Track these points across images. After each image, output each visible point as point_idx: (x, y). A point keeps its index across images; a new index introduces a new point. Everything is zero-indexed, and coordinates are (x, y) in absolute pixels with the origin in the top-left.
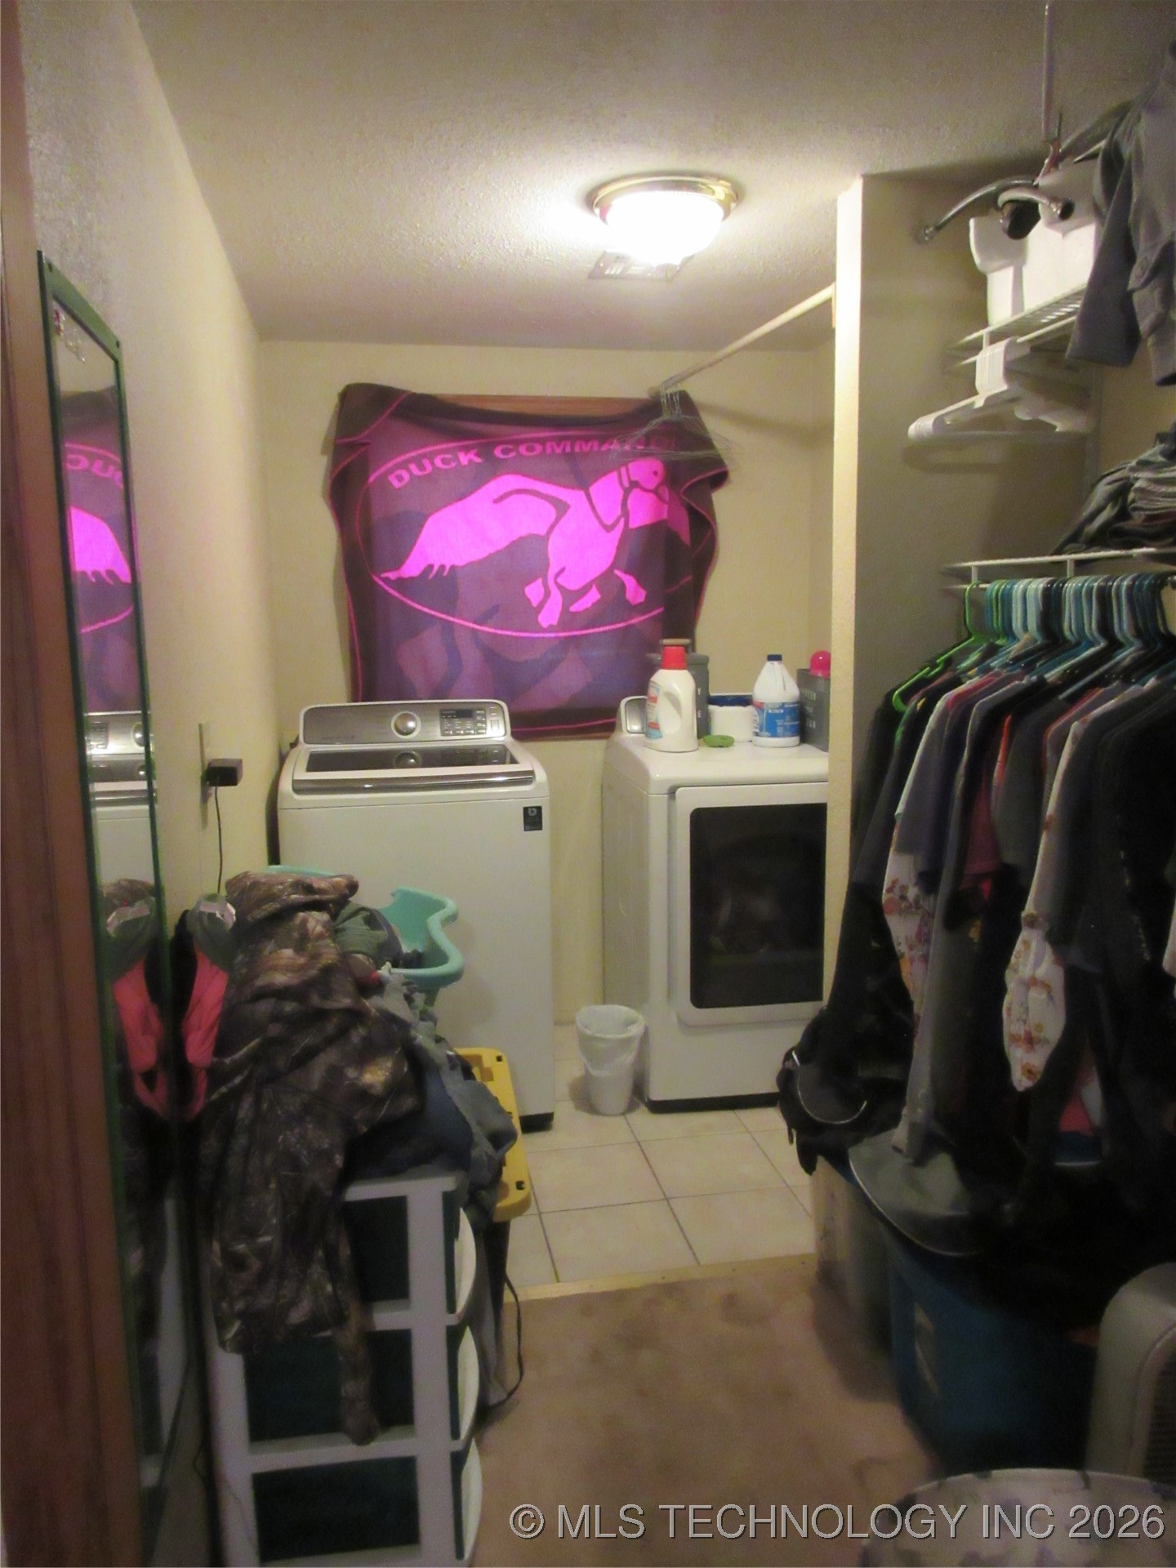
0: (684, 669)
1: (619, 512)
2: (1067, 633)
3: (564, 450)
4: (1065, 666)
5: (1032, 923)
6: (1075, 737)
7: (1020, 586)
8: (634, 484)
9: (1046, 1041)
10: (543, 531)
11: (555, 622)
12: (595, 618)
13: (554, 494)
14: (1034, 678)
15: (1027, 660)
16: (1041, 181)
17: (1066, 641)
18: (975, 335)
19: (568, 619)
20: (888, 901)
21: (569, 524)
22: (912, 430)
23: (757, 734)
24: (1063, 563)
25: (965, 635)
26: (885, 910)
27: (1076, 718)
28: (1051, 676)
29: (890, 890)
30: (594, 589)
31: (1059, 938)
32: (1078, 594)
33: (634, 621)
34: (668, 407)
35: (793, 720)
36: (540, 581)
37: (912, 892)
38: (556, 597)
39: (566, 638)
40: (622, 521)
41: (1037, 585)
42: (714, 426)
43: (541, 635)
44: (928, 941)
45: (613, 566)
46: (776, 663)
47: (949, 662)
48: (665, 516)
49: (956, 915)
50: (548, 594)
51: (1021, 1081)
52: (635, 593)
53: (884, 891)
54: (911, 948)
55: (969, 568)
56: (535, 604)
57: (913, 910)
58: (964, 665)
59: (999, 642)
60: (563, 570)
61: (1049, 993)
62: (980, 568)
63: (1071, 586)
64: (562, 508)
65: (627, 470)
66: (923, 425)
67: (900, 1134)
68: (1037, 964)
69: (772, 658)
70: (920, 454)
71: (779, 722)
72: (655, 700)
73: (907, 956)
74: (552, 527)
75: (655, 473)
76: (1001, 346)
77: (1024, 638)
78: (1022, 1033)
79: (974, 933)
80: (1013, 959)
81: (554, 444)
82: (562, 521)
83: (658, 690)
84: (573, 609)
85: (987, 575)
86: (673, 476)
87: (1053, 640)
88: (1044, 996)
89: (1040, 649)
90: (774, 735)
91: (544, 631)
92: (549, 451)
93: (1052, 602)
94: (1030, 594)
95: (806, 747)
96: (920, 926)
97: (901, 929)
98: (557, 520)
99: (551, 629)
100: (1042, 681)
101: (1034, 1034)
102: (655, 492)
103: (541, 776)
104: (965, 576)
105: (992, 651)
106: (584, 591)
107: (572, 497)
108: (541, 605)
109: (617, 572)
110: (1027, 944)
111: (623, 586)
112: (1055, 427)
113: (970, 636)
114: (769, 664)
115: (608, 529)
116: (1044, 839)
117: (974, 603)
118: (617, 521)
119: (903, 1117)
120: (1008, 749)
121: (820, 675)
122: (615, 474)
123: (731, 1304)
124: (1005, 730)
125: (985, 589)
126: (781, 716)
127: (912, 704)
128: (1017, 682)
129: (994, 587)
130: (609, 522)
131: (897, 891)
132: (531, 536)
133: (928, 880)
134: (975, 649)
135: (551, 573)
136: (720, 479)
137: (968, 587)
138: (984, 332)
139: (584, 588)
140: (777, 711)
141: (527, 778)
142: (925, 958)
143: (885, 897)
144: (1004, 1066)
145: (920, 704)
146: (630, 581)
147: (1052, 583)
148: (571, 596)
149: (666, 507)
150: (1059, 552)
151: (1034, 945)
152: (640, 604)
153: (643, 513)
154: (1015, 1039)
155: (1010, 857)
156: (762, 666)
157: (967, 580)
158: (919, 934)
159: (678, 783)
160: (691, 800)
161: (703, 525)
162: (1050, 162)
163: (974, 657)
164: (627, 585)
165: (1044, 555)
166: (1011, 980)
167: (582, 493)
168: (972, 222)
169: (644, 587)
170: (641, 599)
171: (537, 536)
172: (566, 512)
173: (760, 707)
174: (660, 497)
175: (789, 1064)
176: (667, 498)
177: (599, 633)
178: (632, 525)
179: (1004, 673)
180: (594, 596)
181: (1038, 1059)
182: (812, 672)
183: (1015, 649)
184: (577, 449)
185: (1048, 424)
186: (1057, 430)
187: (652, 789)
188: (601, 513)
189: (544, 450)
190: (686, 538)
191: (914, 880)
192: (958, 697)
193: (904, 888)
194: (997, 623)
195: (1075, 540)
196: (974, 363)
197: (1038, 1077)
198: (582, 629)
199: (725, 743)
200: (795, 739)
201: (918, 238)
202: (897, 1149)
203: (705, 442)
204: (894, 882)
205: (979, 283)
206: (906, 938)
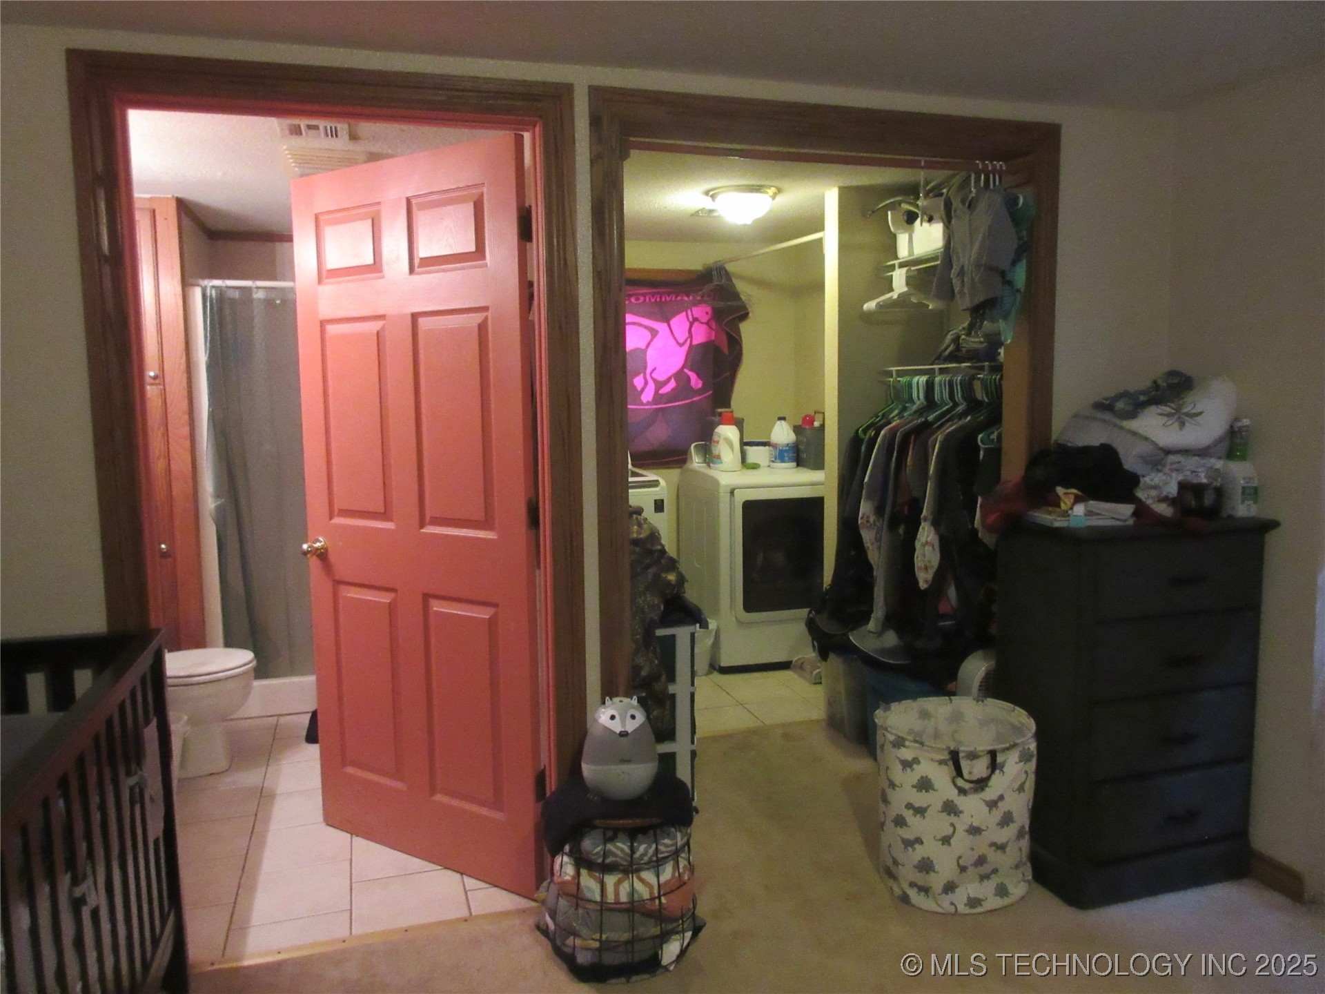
0: (733, 424)
1: (687, 335)
2: (936, 399)
3: (656, 300)
4: (934, 415)
5: (925, 519)
6: (940, 441)
7: (916, 379)
8: (695, 319)
9: (933, 567)
10: (644, 347)
11: (650, 399)
12: (673, 396)
13: (650, 325)
14: (923, 420)
15: (920, 412)
16: (920, 203)
17: (936, 403)
18: (892, 263)
19: (658, 398)
20: (862, 523)
21: (658, 342)
22: (866, 307)
23: (773, 461)
24: (933, 369)
25: (890, 403)
26: (860, 527)
27: (941, 433)
28: (931, 418)
29: (862, 518)
30: (673, 380)
31: (936, 524)
32: (941, 381)
33: (695, 399)
34: (718, 277)
35: (794, 453)
36: (642, 375)
37: (872, 519)
38: (651, 385)
39: (656, 409)
40: (689, 340)
41: (923, 379)
42: (740, 286)
43: (643, 407)
44: (880, 540)
45: (684, 367)
46: (783, 421)
47: (884, 415)
48: (713, 338)
49: (893, 524)
50: (646, 383)
51: (923, 585)
52: (696, 382)
53: (859, 518)
54: (872, 544)
55: (892, 371)
56: (639, 389)
57: (873, 526)
58: (892, 416)
59: (907, 405)
60: (655, 369)
61: (933, 548)
62: (897, 371)
63: (937, 379)
64: (654, 333)
65: (691, 311)
66: (870, 305)
67: (872, 625)
68: (928, 536)
69: (780, 419)
70: (867, 317)
71: (786, 454)
72: (718, 442)
73: (871, 548)
74: (649, 344)
75: (707, 313)
76: (904, 270)
77: (918, 403)
78: (923, 566)
79: (901, 530)
80: (918, 536)
81: (650, 296)
82: (655, 340)
83: (720, 437)
84: (661, 392)
85: (900, 373)
86: (717, 315)
87: (930, 403)
88: (931, 548)
89: (925, 407)
90: (783, 461)
91: (644, 405)
92: (647, 300)
93: (930, 386)
94: (920, 382)
95: (801, 469)
96: (876, 535)
97: (867, 536)
98: (651, 340)
99: (648, 403)
100: (926, 420)
101: (928, 564)
102: (707, 323)
103: (662, 482)
104: (890, 374)
105: (904, 409)
106: (668, 380)
107: (661, 327)
108: (643, 390)
109: (686, 370)
110: (923, 528)
111: (689, 378)
112: (928, 306)
113: (893, 403)
114: (778, 422)
115: (681, 345)
116: (929, 484)
117: (895, 388)
118: (686, 341)
119: (872, 619)
120: (913, 449)
121: (807, 427)
122: (684, 313)
123: (786, 736)
124: (912, 441)
125: (899, 381)
126: (786, 451)
127: (868, 435)
128: (916, 422)
129: (903, 380)
130: (681, 341)
131: (865, 519)
132: (637, 349)
133: (879, 511)
134: (895, 409)
135: (648, 371)
136: (745, 316)
137: (892, 380)
138: (896, 262)
139: (667, 379)
140: (784, 448)
141: (654, 484)
142: (879, 548)
143: (859, 522)
144: (917, 582)
145: (873, 434)
146: (693, 376)
147: (929, 378)
148: (659, 385)
149: (714, 333)
150: (932, 364)
151: (926, 528)
152: (700, 389)
153: (700, 336)
154: (920, 569)
155: (916, 494)
156: (775, 423)
157: (892, 376)
158: (876, 538)
159: (734, 487)
160: (742, 497)
161: (735, 343)
162: (923, 195)
163: (896, 412)
164: (691, 377)
165: (925, 365)
166: (918, 545)
167: (665, 325)
168: (889, 213)
169: (702, 380)
170: (700, 385)
171: (642, 350)
172: (656, 335)
173: (774, 446)
174: (710, 328)
175: (811, 615)
176: (714, 327)
177: (676, 406)
178: (695, 343)
179: (910, 418)
180: (672, 384)
181: (929, 576)
182: (803, 426)
183: (915, 407)
184: (663, 299)
185: (925, 304)
186: (930, 308)
187: (721, 490)
188: (676, 335)
189: (645, 300)
190: (726, 350)
191: (873, 513)
192: (891, 429)
193: (868, 517)
194: (906, 396)
195: (939, 358)
196: (892, 275)
197: (930, 582)
198: (665, 404)
199: (755, 467)
200: (794, 464)
201: (864, 215)
202: (870, 632)
203: (735, 296)
204: (863, 514)
205: (894, 238)
206: (870, 540)
